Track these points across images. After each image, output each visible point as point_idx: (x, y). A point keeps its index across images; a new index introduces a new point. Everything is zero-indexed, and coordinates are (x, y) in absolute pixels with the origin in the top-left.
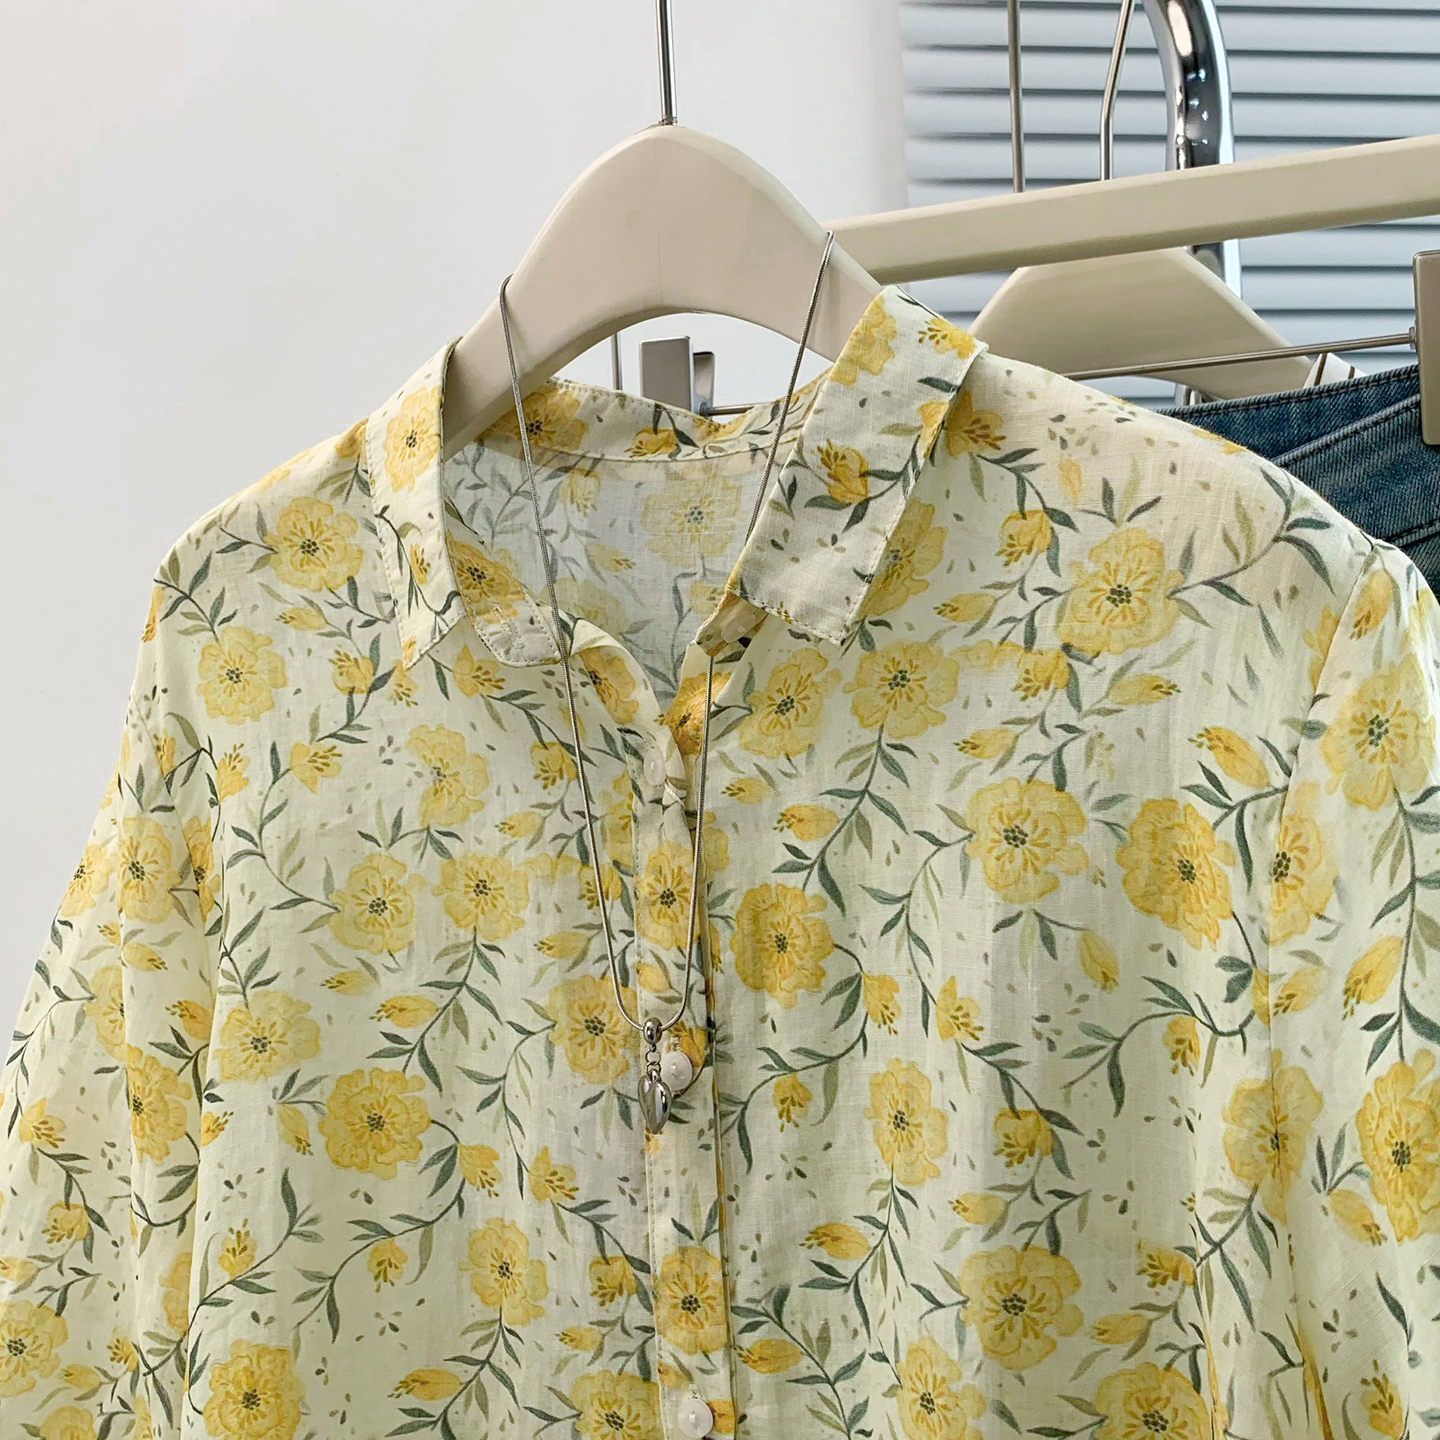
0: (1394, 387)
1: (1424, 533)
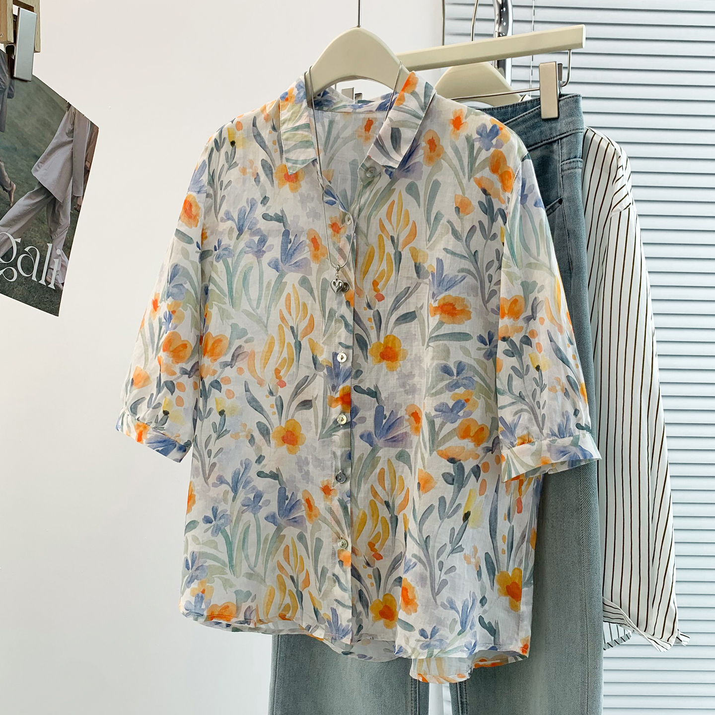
0: (535, 102)
1: (539, 145)
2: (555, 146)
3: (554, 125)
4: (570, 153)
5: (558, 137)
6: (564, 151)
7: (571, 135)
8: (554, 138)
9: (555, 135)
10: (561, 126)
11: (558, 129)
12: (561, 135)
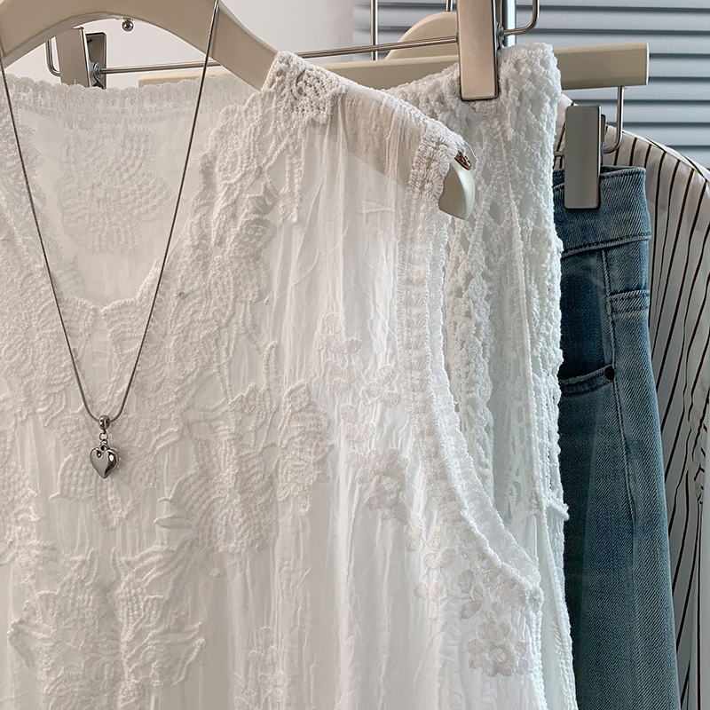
2: (593, 261)
3: (589, 222)
4: (628, 279)
5: (601, 246)
6: (616, 273)
7: (628, 244)
8: (590, 245)
9: (592, 240)
10: (608, 228)
11: (600, 231)
12: (607, 242)
